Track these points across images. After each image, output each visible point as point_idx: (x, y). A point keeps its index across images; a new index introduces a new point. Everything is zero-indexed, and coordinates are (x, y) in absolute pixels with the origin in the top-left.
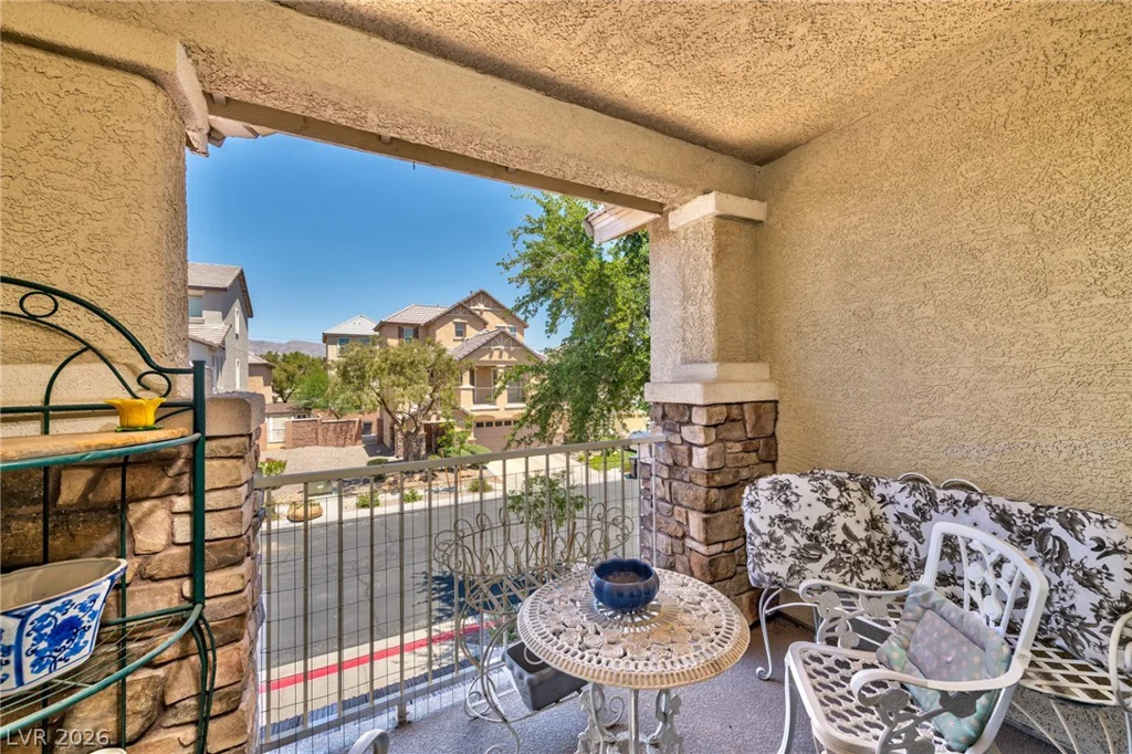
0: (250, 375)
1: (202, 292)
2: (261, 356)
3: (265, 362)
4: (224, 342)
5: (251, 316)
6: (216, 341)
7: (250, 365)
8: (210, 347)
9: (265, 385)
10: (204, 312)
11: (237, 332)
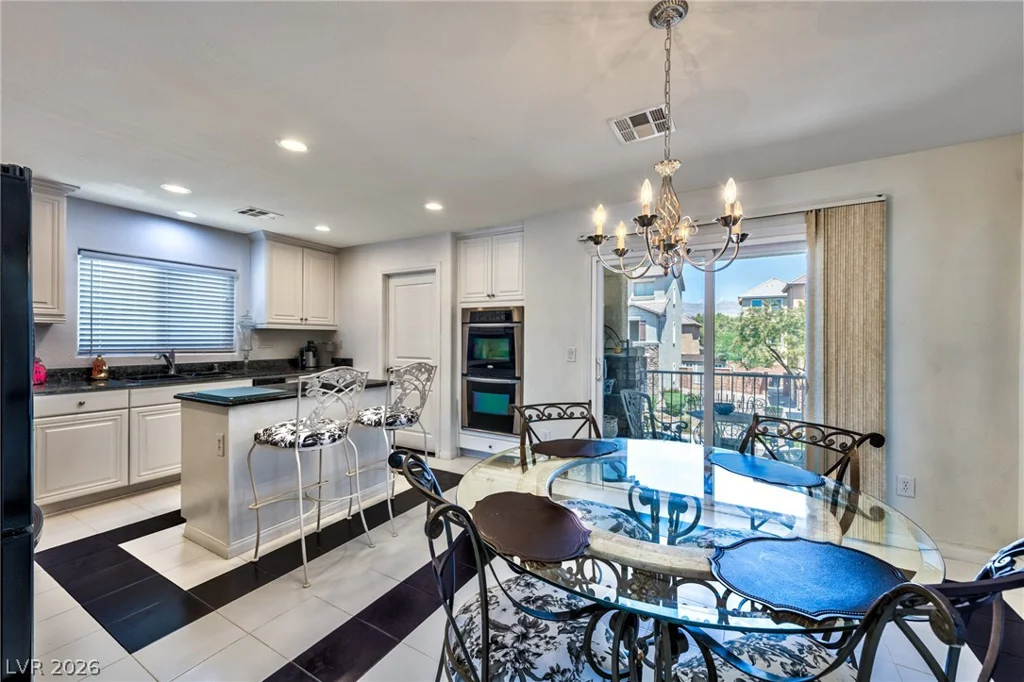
0: (683, 332)
1: (654, 279)
2: (693, 318)
3: (694, 322)
4: (665, 311)
5: (684, 290)
6: (660, 311)
7: (684, 326)
8: (657, 316)
9: (694, 338)
10: (655, 292)
11: (674, 302)
